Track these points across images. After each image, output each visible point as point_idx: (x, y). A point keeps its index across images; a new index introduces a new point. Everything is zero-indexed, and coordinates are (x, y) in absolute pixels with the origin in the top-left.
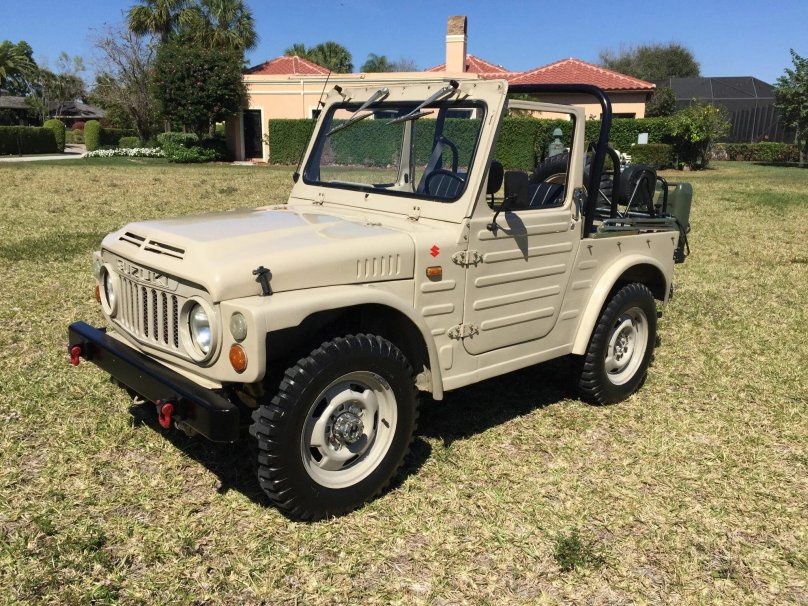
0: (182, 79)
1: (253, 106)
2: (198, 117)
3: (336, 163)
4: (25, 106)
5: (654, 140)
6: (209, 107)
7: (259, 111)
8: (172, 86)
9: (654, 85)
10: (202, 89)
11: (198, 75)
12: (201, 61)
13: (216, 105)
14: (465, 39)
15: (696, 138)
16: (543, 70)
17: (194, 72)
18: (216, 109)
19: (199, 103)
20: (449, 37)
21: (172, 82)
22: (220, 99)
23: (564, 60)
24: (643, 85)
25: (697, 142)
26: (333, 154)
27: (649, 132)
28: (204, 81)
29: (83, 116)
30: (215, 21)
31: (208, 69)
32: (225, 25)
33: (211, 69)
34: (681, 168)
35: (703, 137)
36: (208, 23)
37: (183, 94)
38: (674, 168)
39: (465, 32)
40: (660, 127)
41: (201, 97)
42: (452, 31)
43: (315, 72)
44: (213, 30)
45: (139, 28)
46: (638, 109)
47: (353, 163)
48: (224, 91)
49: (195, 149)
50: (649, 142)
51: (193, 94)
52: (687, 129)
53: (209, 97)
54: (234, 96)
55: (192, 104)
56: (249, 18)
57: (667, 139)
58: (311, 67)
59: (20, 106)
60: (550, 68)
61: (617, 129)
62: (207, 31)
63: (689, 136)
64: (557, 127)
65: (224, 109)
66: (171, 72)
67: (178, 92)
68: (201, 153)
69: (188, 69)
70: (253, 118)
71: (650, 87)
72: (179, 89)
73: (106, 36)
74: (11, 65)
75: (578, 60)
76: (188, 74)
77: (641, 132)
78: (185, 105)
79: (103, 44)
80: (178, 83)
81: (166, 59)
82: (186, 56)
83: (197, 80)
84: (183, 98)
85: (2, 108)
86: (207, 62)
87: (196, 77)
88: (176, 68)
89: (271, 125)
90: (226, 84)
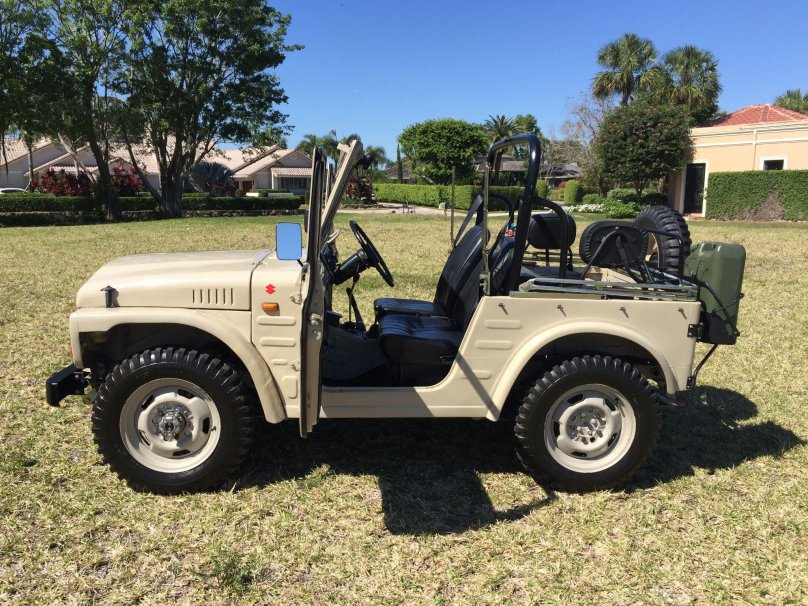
0: (625, 138)
1: (697, 160)
2: (634, 173)
3: (783, 218)
7: (704, 165)
8: (615, 145)
10: (642, 146)
11: (640, 133)
12: (644, 119)
13: (655, 161)
17: (637, 130)
18: (655, 165)
19: (638, 160)
21: (615, 142)
22: (661, 154)
26: (780, 209)
28: (646, 139)
29: (570, 176)
30: (676, 78)
31: (651, 127)
32: (687, 80)
33: (654, 126)
36: (669, 81)
37: (623, 152)
41: (641, 154)
43: (784, 119)
44: (673, 87)
45: (602, 93)
47: (804, 219)
48: (665, 147)
49: (631, 204)
51: (632, 151)
53: (648, 153)
54: (676, 151)
55: (632, 161)
56: (713, 70)
58: (782, 114)
59: (519, 169)
62: (666, 89)
65: (663, 165)
66: (615, 132)
67: (620, 151)
68: (636, 209)
69: (632, 128)
70: (696, 171)
72: (620, 147)
73: (580, 102)
76: (631, 133)
78: (625, 162)
79: (578, 110)
80: (620, 142)
81: (613, 120)
82: (632, 115)
83: (639, 137)
84: (623, 156)
85: (504, 172)
86: (651, 119)
87: (637, 135)
88: (620, 128)
89: (710, 179)
90: (668, 140)
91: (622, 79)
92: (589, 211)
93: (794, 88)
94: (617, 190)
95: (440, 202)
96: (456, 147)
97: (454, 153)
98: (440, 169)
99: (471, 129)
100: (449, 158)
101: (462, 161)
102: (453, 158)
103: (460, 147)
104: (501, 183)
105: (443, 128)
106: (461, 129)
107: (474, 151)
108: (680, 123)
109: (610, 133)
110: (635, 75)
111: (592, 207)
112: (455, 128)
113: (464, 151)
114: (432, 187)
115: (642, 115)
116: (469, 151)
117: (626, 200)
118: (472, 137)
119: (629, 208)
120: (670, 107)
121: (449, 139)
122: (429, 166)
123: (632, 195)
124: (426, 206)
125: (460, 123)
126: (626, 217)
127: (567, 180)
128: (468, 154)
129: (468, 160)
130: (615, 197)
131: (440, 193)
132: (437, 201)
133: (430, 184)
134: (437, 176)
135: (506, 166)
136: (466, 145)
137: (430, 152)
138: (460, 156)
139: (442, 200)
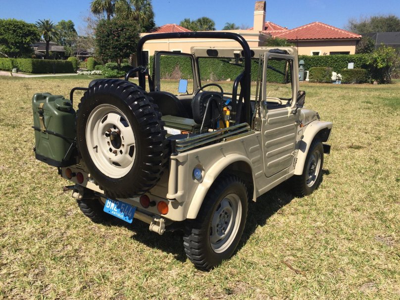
0: (108, 36)
1: (144, 50)
2: (115, 55)
3: (181, 78)
4: (64, 51)
5: (357, 66)
6: (121, 50)
7: (147, 52)
8: (104, 39)
9: (361, 36)
10: (117, 41)
11: (116, 33)
12: (117, 26)
13: (124, 49)
14: (264, 13)
15: (380, 66)
16: (301, 28)
17: (114, 32)
18: (124, 51)
19: (116, 48)
20: (256, 12)
21: (103, 37)
22: (126, 45)
23: (313, 23)
24: (354, 36)
25: (381, 68)
26: (180, 74)
27: (354, 62)
28: (119, 37)
30: (132, 7)
31: (120, 31)
32: (138, 9)
33: (122, 30)
34: (372, 83)
35: (384, 65)
36: (129, 8)
37: (108, 43)
38: (368, 82)
39: (265, 9)
40: (360, 59)
41: (117, 45)
42: (257, 9)
44: (131, 11)
45: (96, 11)
46: (352, 49)
48: (128, 42)
49: (116, 71)
50: (354, 67)
51: (113, 43)
52: (375, 61)
53: (120, 44)
54: (133, 44)
55: (113, 48)
56: (149, 5)
57: (364, 66)
59: (61, 50)
60: (305, 27)
61: (336, 60)
62: (128, 12)
63: (376, 64)
64: (302, 59)
65: (128, 51)
66: (103, 32)
67: (106, 42)
68: (118, 73)
69: (111, 30)
70: (144, 55)
71: (358, 37)
72: (106, 41)
73: (88, 16)
74: (54, 31)
75: (321, 23)
76: (111, 33)
77: (350, 62)
78: (109, 49)
79: (86, 20)
80: (106, 38)
81: (102, 25)
82: (111, 24)
83: (115, 36)
84: (108, 45)
85: (52, 52)
86: (120, 27)
87: (114, 35)
88: (106, 31)
89: (150, 59)
90: (129, 38)
91: (105, 5)
92: (96, 74)
93: (187, 18)
94: (110, 63)
95: (13, 68)
96: (19, 36)
97: (19, 39)
98: (11, 48)
99: (28, 26)
100: (16, 43)
101: (24, 44)
102: (18, 43)
103: (22, 36)
104: (51, 58)
105: (10, 24)
106: (22, 26)
107: (31, 39)
108: (135, 30)
109: (100, 33)
110: (112, 3)
111: (98, 72)
112: (18, 25)
113: (25, 39)
114: (7, 59)
115: (116, 24)
116: (28, 39)
117: (113, 68)
118: (29, 31)
119: (115, 72)
120: (130, 21)
121: (14, 31)
122: (4, 46)
123: (115, 66)
124: (4, 70)
125: (21, 22)
126: (114, 77)
127: (88, 57)
128: (28, 40)
129: (28, 44)
130: (108, 67)
131: (12, 63)
132: (11, 67)
133: (5, 57)
134: (9, 52)
135: (53, 48)
136: (25, 35)
137: (3, 38)
138: (22, 41)
139: (14, 67)
